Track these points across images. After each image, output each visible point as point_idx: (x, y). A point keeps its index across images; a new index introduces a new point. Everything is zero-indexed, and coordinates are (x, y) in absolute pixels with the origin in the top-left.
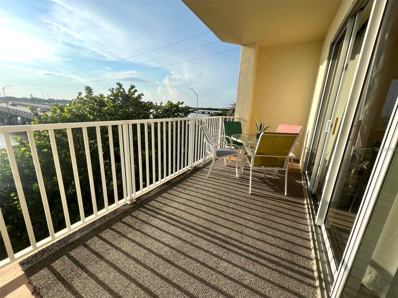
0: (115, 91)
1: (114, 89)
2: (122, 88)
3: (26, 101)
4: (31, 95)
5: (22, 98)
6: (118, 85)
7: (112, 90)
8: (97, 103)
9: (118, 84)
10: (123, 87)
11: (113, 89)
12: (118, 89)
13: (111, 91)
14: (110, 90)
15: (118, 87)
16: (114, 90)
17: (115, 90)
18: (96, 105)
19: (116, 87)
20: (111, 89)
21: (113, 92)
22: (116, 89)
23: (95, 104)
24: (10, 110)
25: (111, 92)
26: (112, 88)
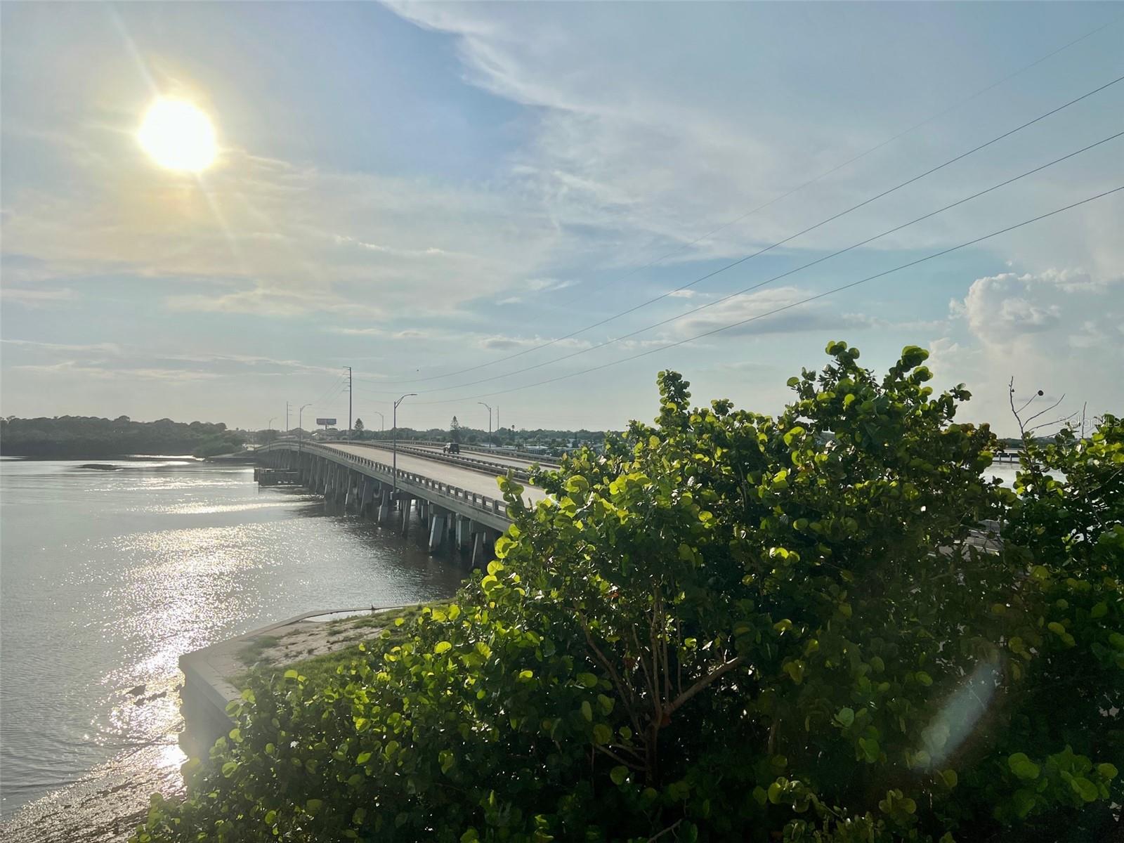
0: (817, 387)
1: (817, 377)
2: (855, 370)
3: (438, 440)
4: (455, 418)
5: (428, 431)
6: (833, 358)
7: (804, 383)
8: (725, 451)
9: (836, 350)
10: (858, 363)
11: (811, 376)
12: (832, 372)
13: (799, 389)
14: (792, 382)
15: (836, 367)
16: (813, 379)
17: (822, 379)
18: (719, 458)
19: (825, 368)
20: (802, 379)
21: (807, 392)
22: (823, 374)
23: (719, 453)
24: (398, 474)
25: (798, 395)
26: (804, 374)
